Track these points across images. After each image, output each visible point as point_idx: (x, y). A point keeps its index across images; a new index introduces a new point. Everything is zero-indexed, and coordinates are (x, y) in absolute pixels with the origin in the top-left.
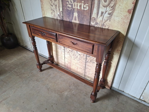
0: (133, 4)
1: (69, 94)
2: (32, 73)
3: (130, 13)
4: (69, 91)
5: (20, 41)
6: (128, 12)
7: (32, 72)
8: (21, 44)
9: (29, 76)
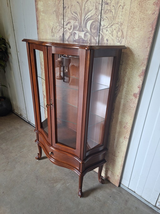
0: (139, 89)
1: (63, 187)
2: (21, 153)
3: (136, 97)
4: (63, 184)
5: (15, 108)
6: (134, 96)
7: (22, 151)
8: (16, 111)
9: (17, 156)
